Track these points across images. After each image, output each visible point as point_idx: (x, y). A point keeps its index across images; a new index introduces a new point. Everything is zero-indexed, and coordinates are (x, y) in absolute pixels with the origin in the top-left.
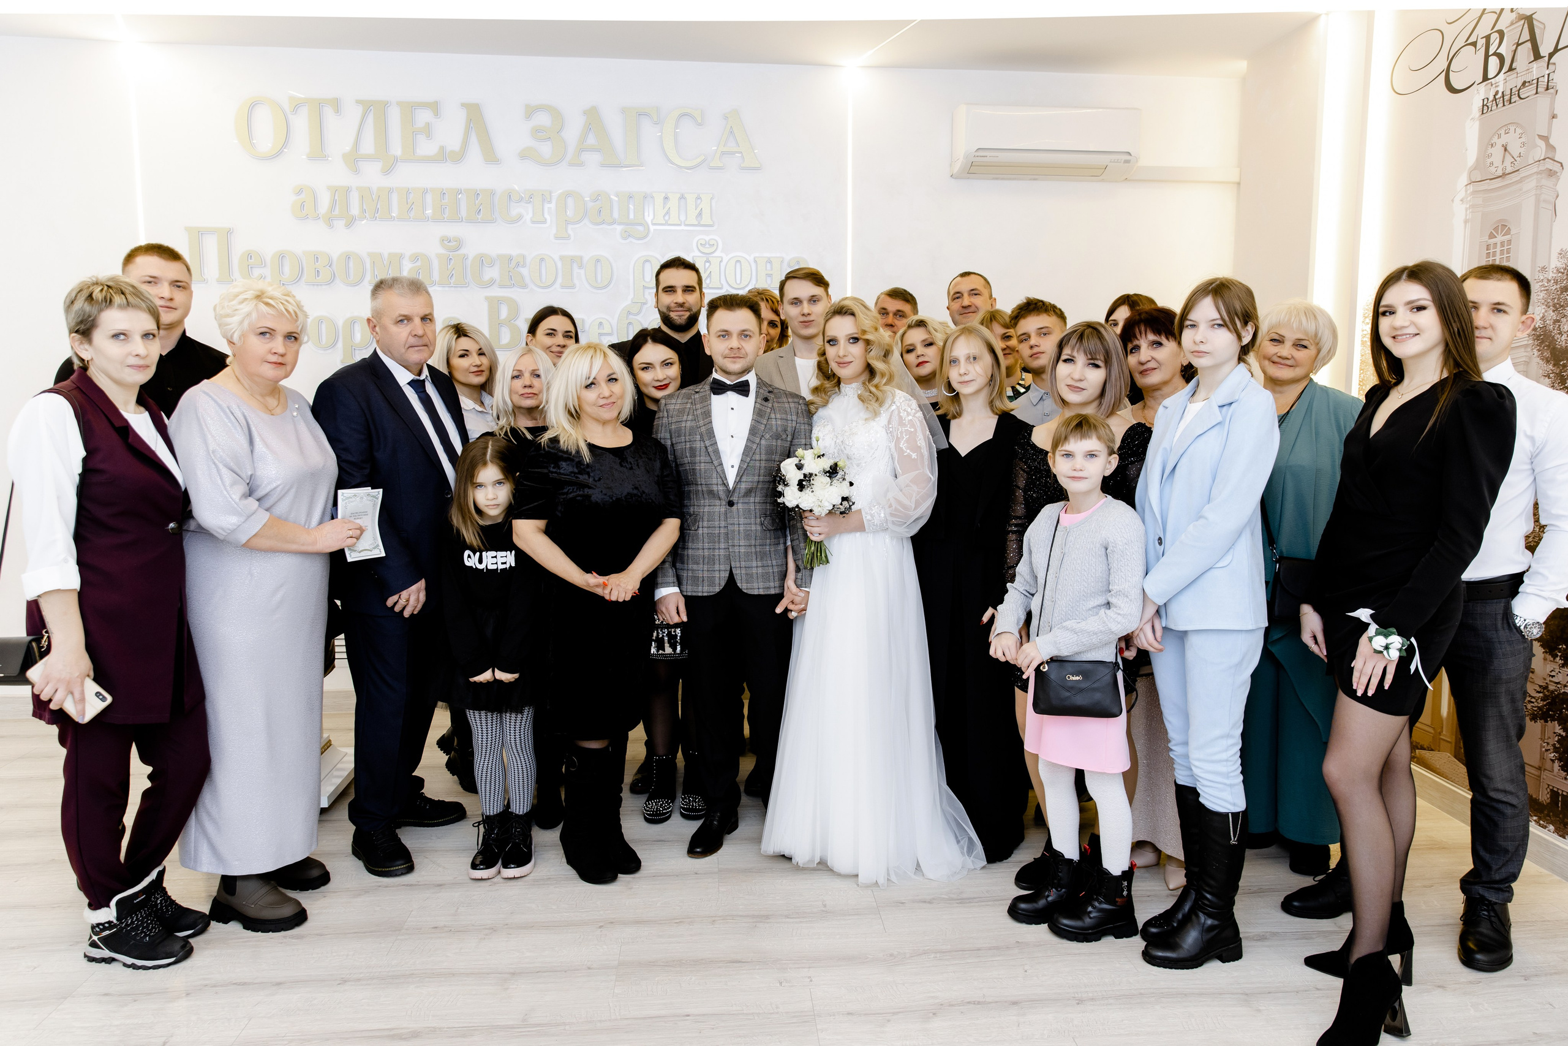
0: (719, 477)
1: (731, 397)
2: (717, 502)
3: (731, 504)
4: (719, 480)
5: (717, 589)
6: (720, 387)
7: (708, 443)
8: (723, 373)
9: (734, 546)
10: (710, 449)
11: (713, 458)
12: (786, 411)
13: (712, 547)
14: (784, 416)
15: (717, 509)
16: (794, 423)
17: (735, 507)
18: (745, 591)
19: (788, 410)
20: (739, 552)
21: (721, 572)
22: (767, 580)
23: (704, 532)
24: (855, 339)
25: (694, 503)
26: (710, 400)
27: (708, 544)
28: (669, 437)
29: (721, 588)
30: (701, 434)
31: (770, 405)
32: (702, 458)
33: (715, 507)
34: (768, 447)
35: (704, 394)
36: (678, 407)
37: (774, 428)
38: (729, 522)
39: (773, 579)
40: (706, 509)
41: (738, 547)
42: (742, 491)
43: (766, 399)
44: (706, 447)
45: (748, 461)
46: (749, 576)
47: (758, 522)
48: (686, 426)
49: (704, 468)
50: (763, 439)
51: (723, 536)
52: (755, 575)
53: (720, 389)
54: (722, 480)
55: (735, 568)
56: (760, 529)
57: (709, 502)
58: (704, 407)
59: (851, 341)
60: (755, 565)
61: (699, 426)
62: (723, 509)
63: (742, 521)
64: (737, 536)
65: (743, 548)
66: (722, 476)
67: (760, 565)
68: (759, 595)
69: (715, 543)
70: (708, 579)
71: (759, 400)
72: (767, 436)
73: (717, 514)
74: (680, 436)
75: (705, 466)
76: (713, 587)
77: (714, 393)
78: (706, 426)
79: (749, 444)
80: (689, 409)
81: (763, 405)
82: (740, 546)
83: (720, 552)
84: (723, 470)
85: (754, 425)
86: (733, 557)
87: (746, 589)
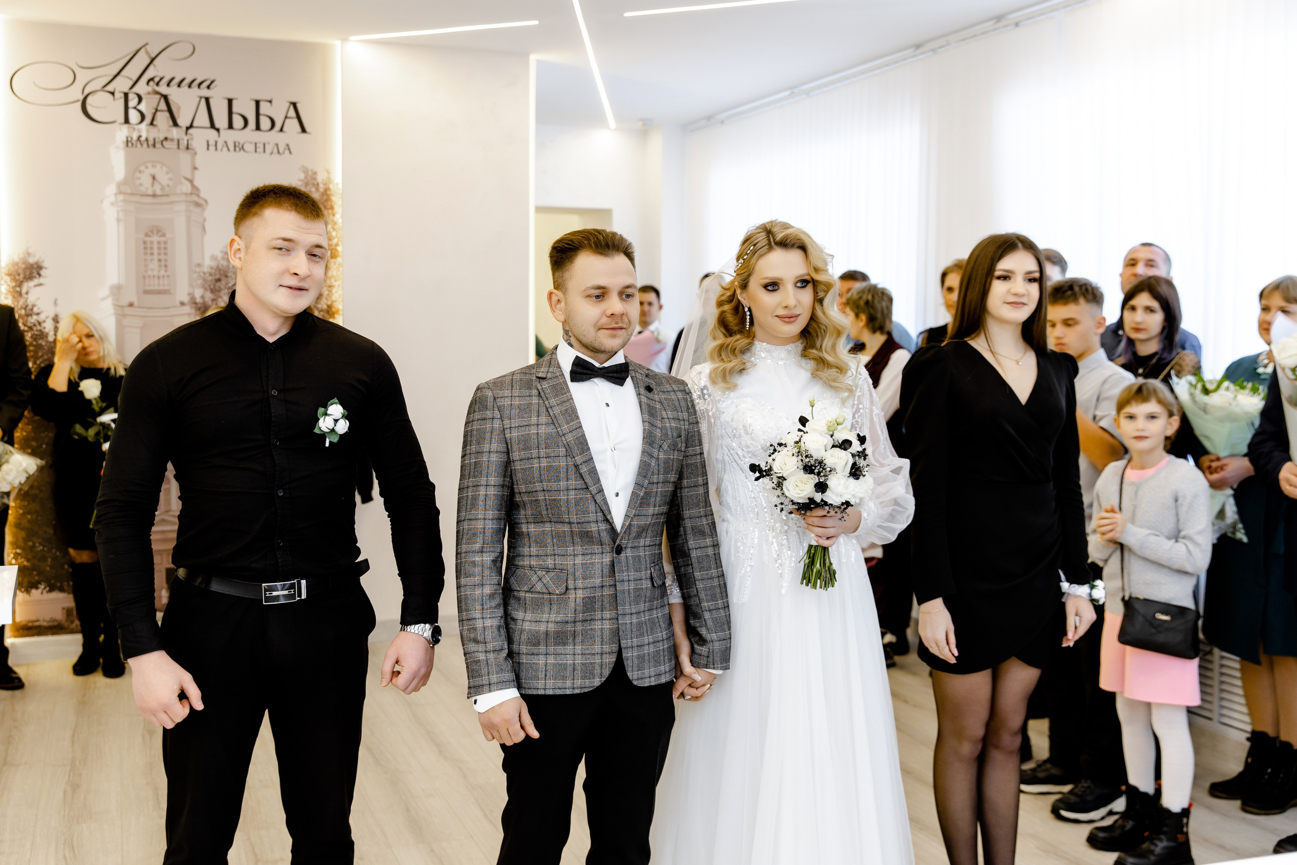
0: (599, 510)
1: (599, 387)
2: (597, 548)
3: (619, 550)
4: (600, 514)
5: (597, 682)
7: (579, 459)
8: (584, 350)
9: (625, 615)
10: (584, 469)
11: (588, 480)
12: (675, 407)
13: (588, 618)
14: (675, 414)
15: (597, 559)
16: (687, 423)
17: (623, 555)
18: (635, 683)
19: (677, 404)
20: (631, 623)
21: (604, 656)
22: (657, 663)
23: (577, 596)
24: (804, 282)
25: (556, 552)
26: (569, 391)
27: (583, 613)
28: (505, 450)
29: (603, 679)
30: (566, 445)
31: (656, 397)
32: (570, 482)
33: (594, 557)
34: (666, 462)
35: (555, 382)
36: (516, 402)
37: (670, 433)
38: (617, 578)
39: (664, 660)
40: (579, 560)
41: (629, 616)
42: (634, 530)
43: (649, 389)
44: (576, 466)
45: (645, 485)
46: (641, 658)
47: (648, 575)
48: (538, 433)
49: (574, 498)
50: (661, 450)
51: (608, 600)
52: (647, 658)
53: (586, 374)
54: (604, 515)
55: (625, 648)
56: (650, 585)
57: (583, 549)
58: (564, 402)
59: (799, 285)
60: (646, 642)
61: (561, 434)
62: (607, 559)
63: (633, 575)
64: (627, 600)
65: (634, 616)
66: (604, 508)
67: (651, 640)
68: (650, 686)
69: (595, 611)
70: (581, 668)
71: (642, 391)
72: (665, 446)
73: (598, 567)
74: (527, 448)
75: (576, 495)
76: (590, 679)
77: (572, 381)
78: (575, 433)
79: (646, 459)
80: (537, 406)
81: (647, 397)
82: (631, 614)
83: (602, 624)
84: (605, 500)
85: (648, 430)
86: (623, 632)
87: (638, 679)
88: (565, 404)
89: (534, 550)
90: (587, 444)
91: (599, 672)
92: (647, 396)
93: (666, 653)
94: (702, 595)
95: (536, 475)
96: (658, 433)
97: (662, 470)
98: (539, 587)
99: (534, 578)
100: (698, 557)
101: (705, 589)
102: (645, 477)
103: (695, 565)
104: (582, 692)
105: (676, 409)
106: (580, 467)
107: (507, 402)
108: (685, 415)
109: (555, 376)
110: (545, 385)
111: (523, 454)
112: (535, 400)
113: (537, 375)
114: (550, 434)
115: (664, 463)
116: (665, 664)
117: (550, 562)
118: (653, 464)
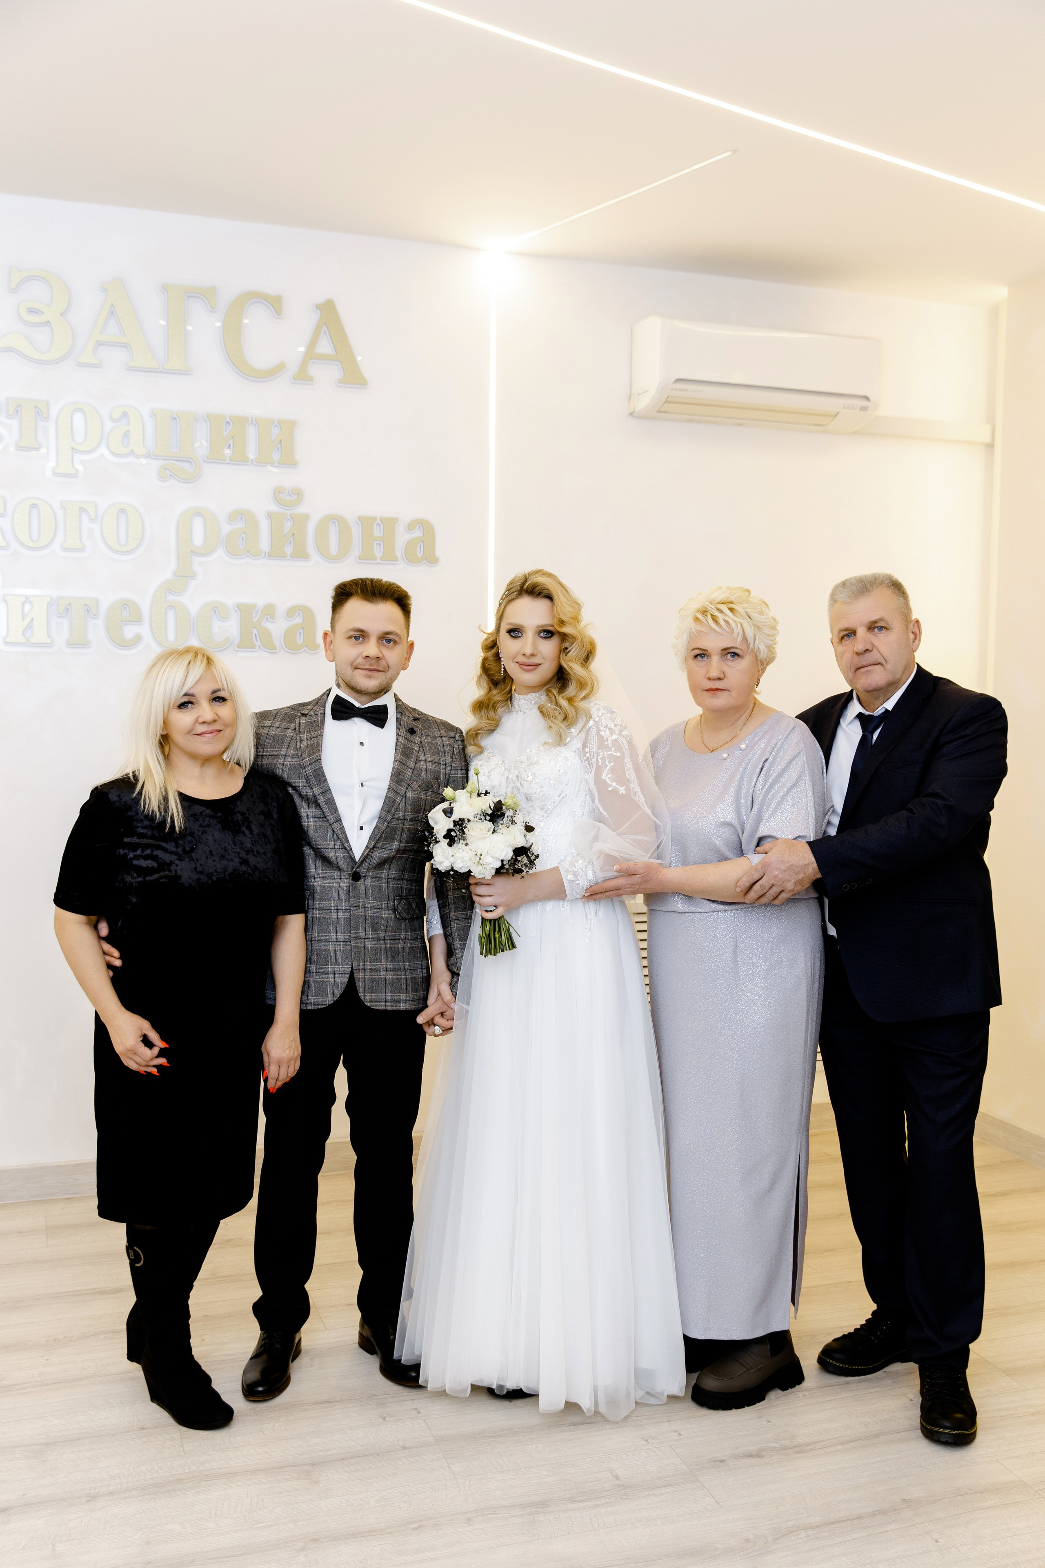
0: (336, 838)
1: (359, 727)
2: (336, 874)
3: (356, 877)
4: (337, 842)
5: (329, 1000)
6: (344, 710)
7: (318, 791)
8: (349, 690)
9: (357, 938)
10: (321, 800)
11: (327, 811)
12: (438, 751)
13: (324, 939)
14: (435, 758)
15: (335, 884)
16: (448, 768)
17: (361, 883)
18: (368, 1004)
19: (441, 749)
20: (364, 947)
21: (337, 976)
22: (396, 990)
23: (315, 916)
24: (548, 633)
26: (324, 727)
27: (319, 933)
29: (335, 998)
30: (306, 776)
31: (418, 740)
32: (309, 810)
33: (332, 881)
34: (416, 800)
35: (312, 718)
36: (273, 732)
37: (424, 775)
38: (352, 903)
39: (406, 988)
40: (318, 883)
41: (363, 940)
42: (375, 861)
43: (412, 731)
44: (315, 797)
45: (388, 819)
46: (375, 982)
47: (392, 907)
48: (284, 764)
49: (314, 825)
50: (409, 789)
51: (343, 923)
52: (382, 982)
53: (346, 713)
54: (342, 843)
55: (356, 970)
56: (393, 916)
57: (323, 872)
58: (313, 737)
59: (542, 635)
60: (383, 968)
61: (303, 765)
62: (345, 884)
63: (371, 903)
64: (363, 925)
65: (371, 942)
66: (341, 837)
67: (391, 967)
68: (385, 1012)
69: (329, 933)
70: (315, 986)
71: (403, 732)
72: (415, 785)
73: (335, 891)
75: (315, 822)
76: (323, 996)
77: (334, 718)
78: (314, 765)
79: (391, 795)
80: (290, 739)
81: (406, 738)
82: (365, 939)
83: (336, 946)
84: (342, 829)
85: (398, 768)
86: (355, 955)
87: (371, 1001)
88: (313, 739)
90: (324, 776)
91: (332, 990)
92: (409, 737)
93: (409, 982)
96: (409, 772)
97: (410, 808)
102: (388, 812)
104: (316, 1008)
105: (439, 753)
106: (318, 797)
108: (448, 761)
109: (316, 713)
110: (304, 720)
112: (290, 733)
113: (301, 712)
114: (294, 765)
115: (414, 801)
116: (406, 993)
118: (398, 800)
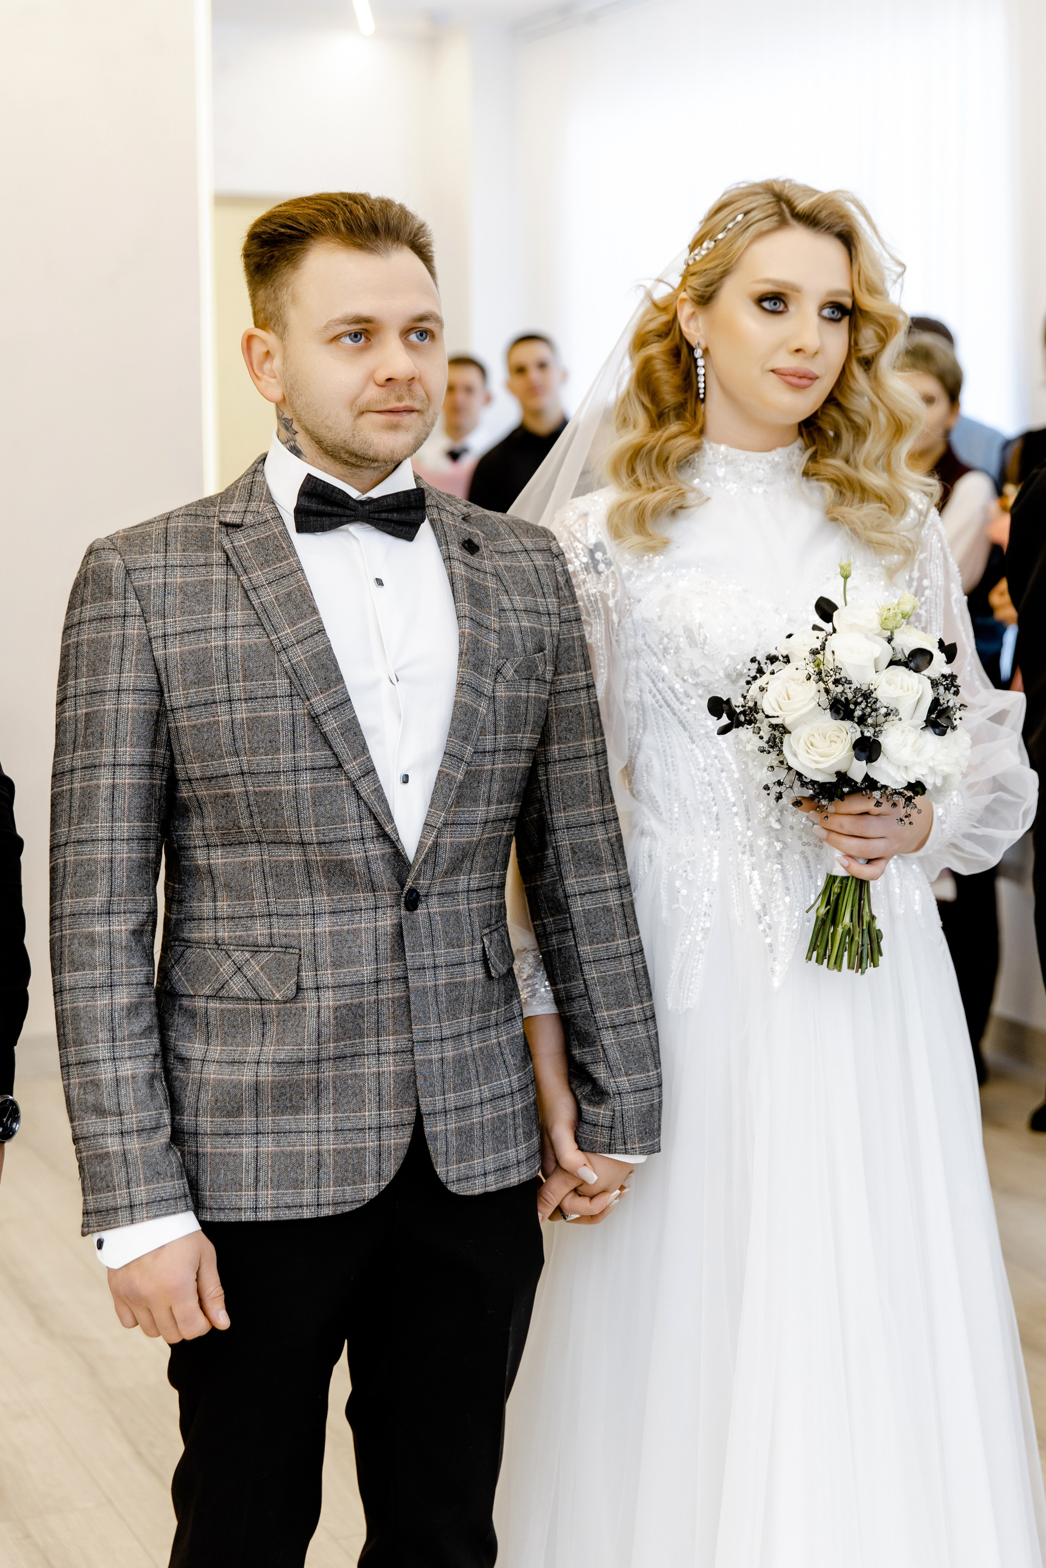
0: (365, 813)
1: (361, 543)
2: (363, 899)
3: (412, 901)
4: (368, 823)
5: (370, 1190)
6: (329, 509)
7: (320, 702)
8: (327, 462)
9: (427, 1041)
10: (330, 724)
12: (529, 584)
13: (348, 1051)
14: (528, 601)
15: (364, 923)
16: (555, 620)
17: (421, 911)
18: (453, 1188)
20: (442, 1059)
21: (385, 1133)
22: (501, 1143)
23: (322, 1004)
24: (837, 310)
25: (273, 908)
26: (295, 553)
27: (335, 1041)
28: (154, 685)
29: (384, 1184)
30: (290, 670)
31: (487, 565)
32: (300, 754)
33: (357, 917)
34: (513, 704)
35: (262, 533)
36: (177, 578)
37: (518, 642)
38: (409, 963)
39: (515, 1137)
40: (324, 925)
41: (438, 1044)
42: (445, 857)
43: (470, 547)
44: (314, 718)
45: (467, 757)
46: (466, 1133)
47: (478, 954)
48: (226, 647)
49: (311, 788)
50: (500, 679)
51: (391, 1010)
52: (477, 1133)
53: (330, 515)
54: (379, 825)
55: (429, 1114)
56: (481, 975)
57: (333, 900)
58: (283, 578)
60: (476, 1098)
61: (278, 647)
62: (386, 921)
63: (443, 954)
64: (433, 1009)
65: (449, 1045)
66: (378, 809)
67: (487, 1095)
68: (486, 1195)
69: (361, 1036)
70: (335, 1162)
71: (456, 550)
72: (509, 671)
73: (367, 938)
74: (202, 680)
75: (315, 780)
76: (355, 1183)
77: (300, 529)
78: (307, 645)
79: (467, 699)
80: (224, 587)
81: (465, 564)
82: (442, 1040)
83: (379, 1064)
84: (379, 791)
85: (472, 635)
86: (425, 1080)
87: (459, 1180)
88: (284, 582)
89: (224, 906)
90: (337, 668)
91: (375, 1168)
92: (467, 561)
93: (519, 1121)
94: (597, 994)
95: (225, 738)
96: (492, 642)
97: (502, 724)
98: (237, 986)
99: (227, 968)
100: (586, 913)
101: (603, 981)
102: (465, 738)
103: (582, 930)
104: (338, 1212)
105: (532, 591)
106: (323, 718)
107: (156, 579)
108: (552, 602)
109: (261, 519)
110: (240, 539)
111: (195, 694)
112: (218, 574)
113: (222, 519)
114: (254, 648)
115: (508, 708)
116: (516, 1145)
117: (259, 931)
118: (483, 710)
